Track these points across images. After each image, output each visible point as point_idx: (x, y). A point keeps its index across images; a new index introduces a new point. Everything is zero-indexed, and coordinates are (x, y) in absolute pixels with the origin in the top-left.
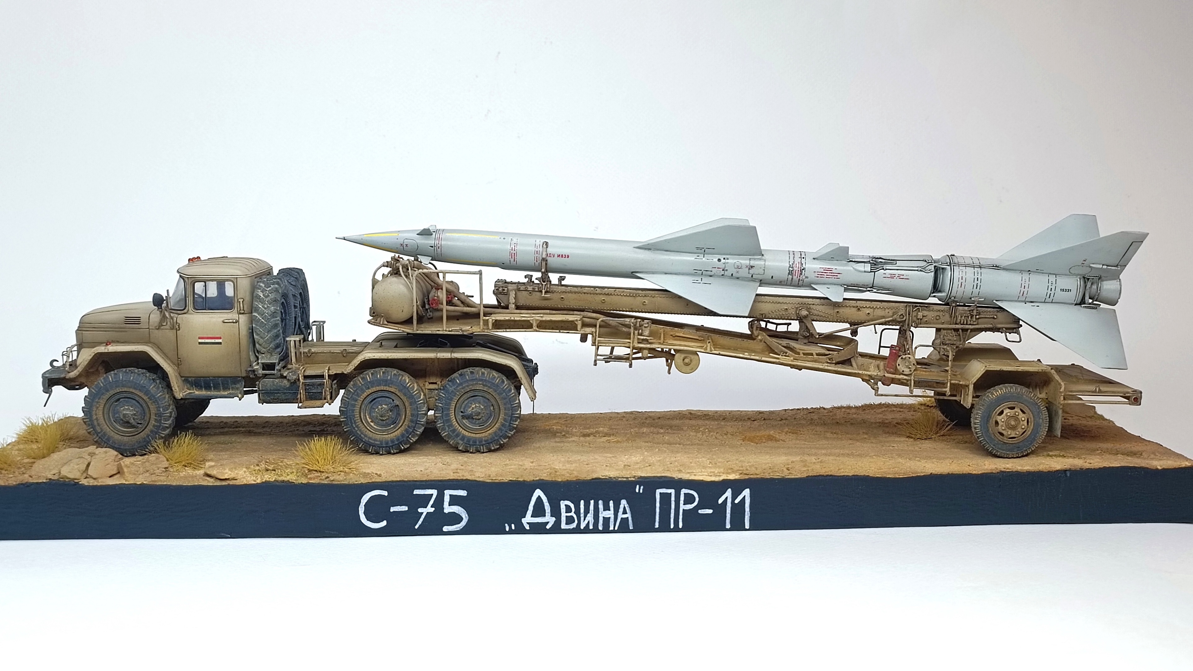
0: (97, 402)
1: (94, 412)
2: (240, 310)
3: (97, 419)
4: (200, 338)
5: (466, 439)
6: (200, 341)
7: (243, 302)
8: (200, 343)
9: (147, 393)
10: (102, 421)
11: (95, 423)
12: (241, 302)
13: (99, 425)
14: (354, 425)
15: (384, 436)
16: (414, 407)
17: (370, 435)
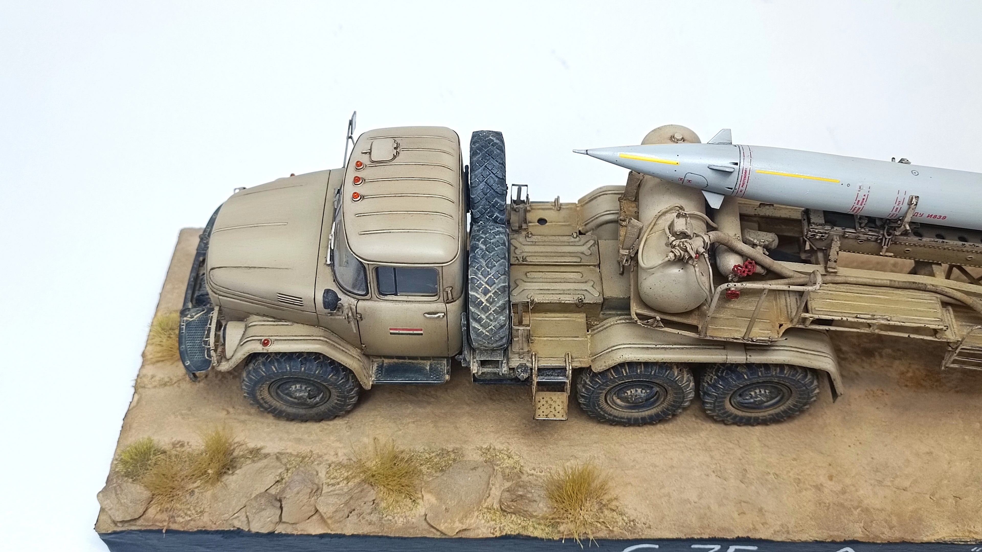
0: (261, 387)
1: (258, 394)
2: (448, 299)
3: (263, 399)
4: (391, 329)
5: (738, 418)
6: (392, 331)
7: (451, 291)
8: (391, 333)
9: (326, 380)
10: (268, 398)
11: (262, 401)
12: (449, 292)
13: (266, 402)
14: (597, 408)
15: (633, 414)
16: (682, 396)
17: (616, 413)
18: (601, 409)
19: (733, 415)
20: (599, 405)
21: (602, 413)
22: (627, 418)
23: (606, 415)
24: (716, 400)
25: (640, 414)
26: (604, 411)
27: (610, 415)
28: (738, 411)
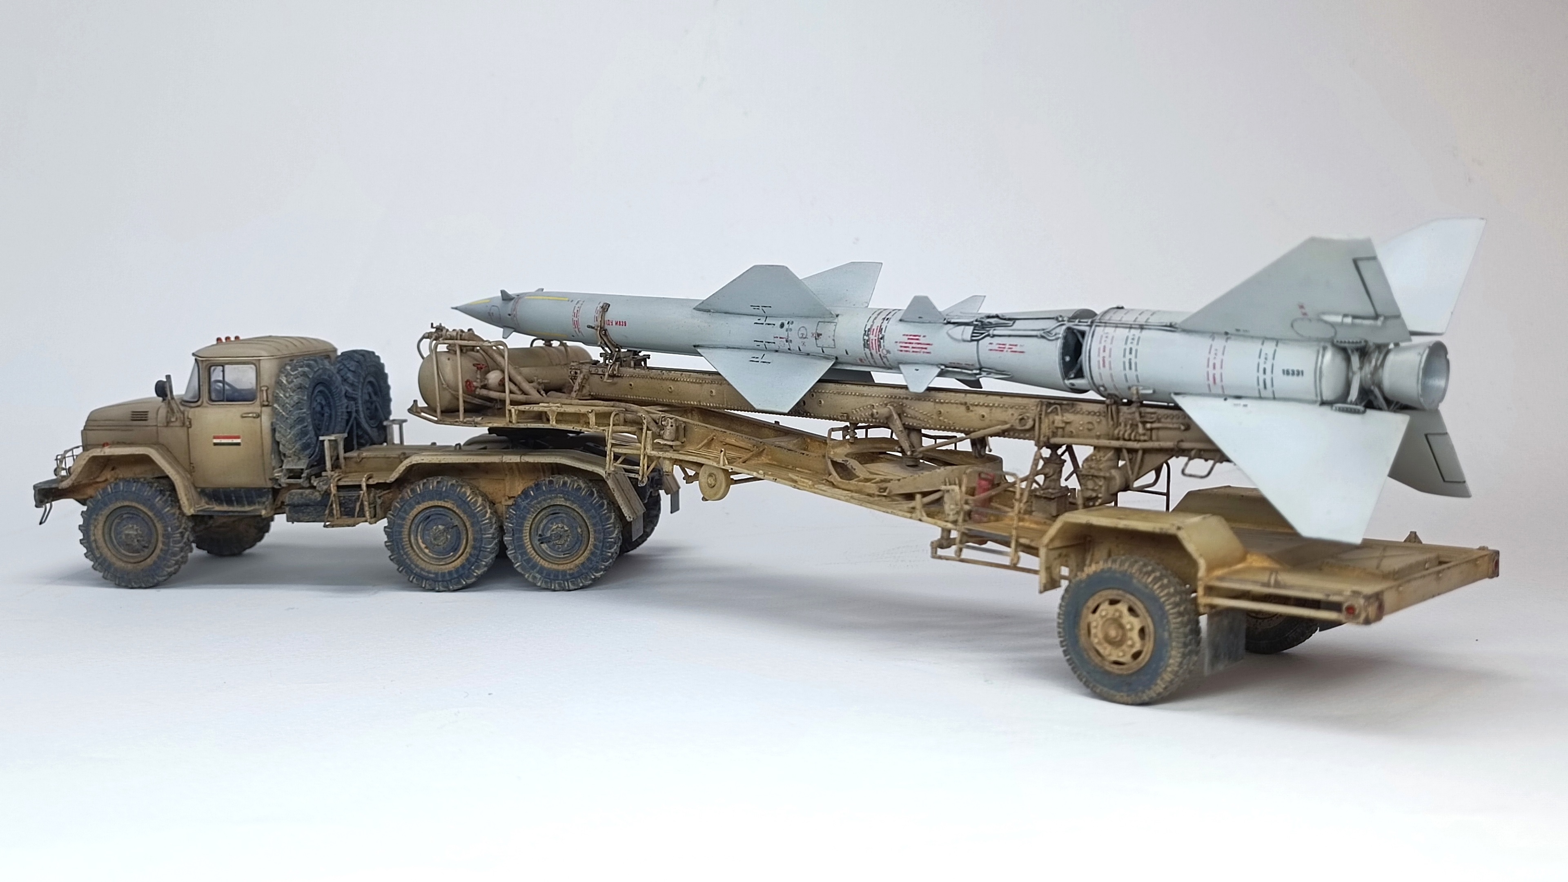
0: (96, 521)
1: (93, 531)
2: (263, 402)
3: (95, 540)
4: (215, 438)
5: (545, 572)
6: (215, 441)
8: (215, 444)
9: (152, 507)
12: (264, 391)
14: (401, 551)
15: (441, 567)
16: (477, 528)
17: (423, 565)
18: (406, 553)
19: (539, 566)
20: (403, 549)
21: (407, 561)
22: (434, 573)
23: (412, 566)
24: (513, 535)
25: (447, 566)
26: (410, 559)
27: (417, 566)
28: (544, 562)
